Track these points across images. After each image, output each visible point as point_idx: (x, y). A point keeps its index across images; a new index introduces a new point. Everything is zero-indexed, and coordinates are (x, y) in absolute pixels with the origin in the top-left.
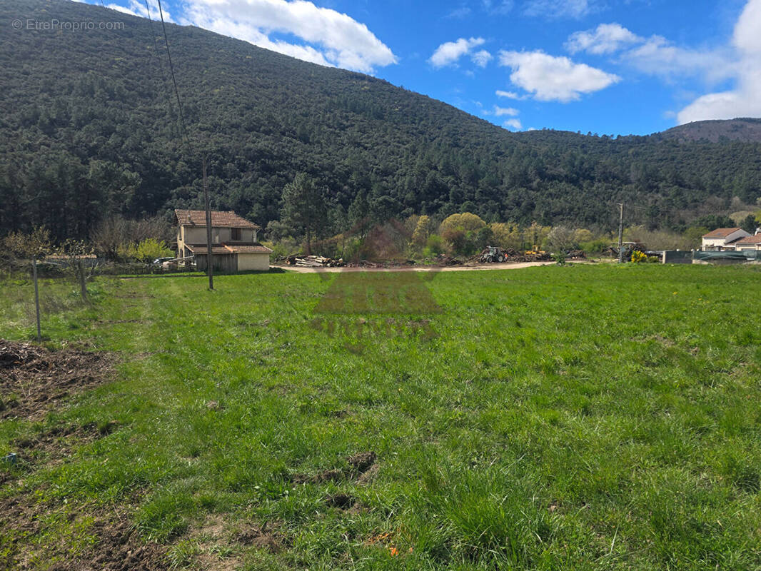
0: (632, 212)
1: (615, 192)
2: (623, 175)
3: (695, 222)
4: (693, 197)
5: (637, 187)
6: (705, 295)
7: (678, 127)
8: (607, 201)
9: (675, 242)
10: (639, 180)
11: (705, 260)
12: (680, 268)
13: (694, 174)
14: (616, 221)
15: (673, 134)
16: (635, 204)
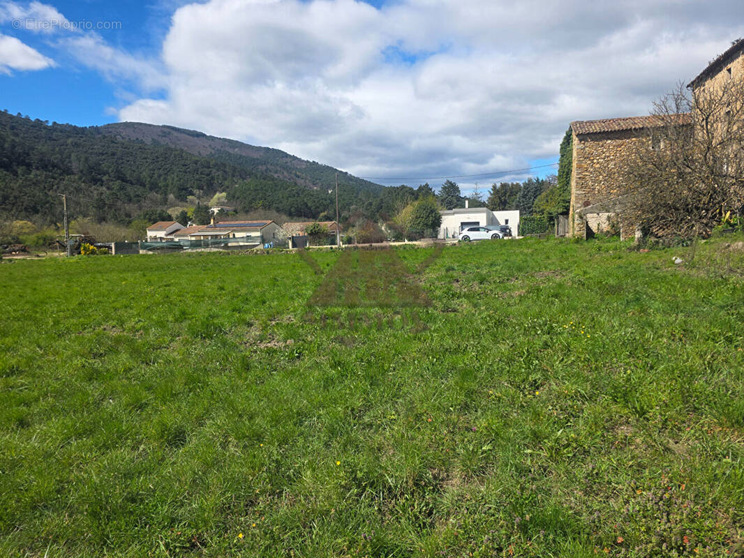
0: (78, 203)
1: (57, 182)
2: (64, 165)
3: (139, 216)
4: (136, 192)
5: (80, 178)
6: (150, 282)
7: (115, 124)
8: (49, 190)
9: (123, 234)
10: (82, 172)
11: (150, 250)
12: (128, 258)
13: (134, 171)
14: (61, 212)
15: (110, 130)
16: (81, 195)
